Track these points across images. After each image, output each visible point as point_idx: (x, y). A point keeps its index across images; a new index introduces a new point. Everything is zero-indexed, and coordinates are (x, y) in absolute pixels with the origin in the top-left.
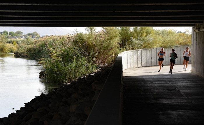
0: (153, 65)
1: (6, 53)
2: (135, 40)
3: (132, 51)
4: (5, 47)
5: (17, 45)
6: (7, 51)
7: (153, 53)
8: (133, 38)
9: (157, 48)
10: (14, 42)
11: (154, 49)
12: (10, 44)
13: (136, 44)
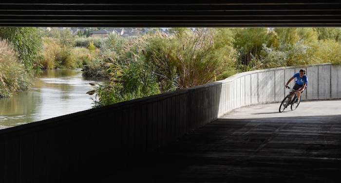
0: (309, 99)
1: (72, 68)
2: (270, 49)
3: (263, 70)
4: (70, 54)
5: (98, 50)
6: (73, 65)
7: (310, 75)
8: (268, 46)
9: (318, 66)
10: (92, 45)
11: (311, 66)
12: (83, 48)
13: (273, 57)
